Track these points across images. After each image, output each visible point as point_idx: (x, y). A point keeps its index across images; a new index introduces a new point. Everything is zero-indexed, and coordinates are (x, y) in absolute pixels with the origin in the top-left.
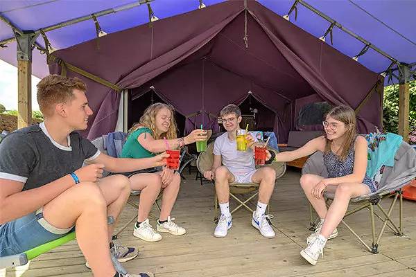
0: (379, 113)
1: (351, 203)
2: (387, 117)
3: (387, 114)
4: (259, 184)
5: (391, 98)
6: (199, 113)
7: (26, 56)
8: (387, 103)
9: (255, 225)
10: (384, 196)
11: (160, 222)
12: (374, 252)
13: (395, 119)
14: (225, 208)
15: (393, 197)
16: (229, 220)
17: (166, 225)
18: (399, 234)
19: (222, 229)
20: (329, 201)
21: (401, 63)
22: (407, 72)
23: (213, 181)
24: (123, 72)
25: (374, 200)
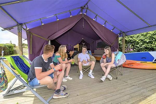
0: (118, 45)
1: (111, 68)
2: (120, 46)
3: (120, 45)
4: (91, 65)
5: (121, 40)
6: (68, 45)
7: (20, 31)
8: (120, 42)
9: (89, 76)
10: (119, 66)
11: (66, 77)
12: (117, 79)
13: (122, 46)
14: (81, 72)
15: (120, 67)
16: (82, 75)
17: (67, 77)
18: (122, 75)
19: (81, 77)
20: (106, 68)
21: (123, 32)
22: (124, 34)
23: (78, 65)
24: (49, 35)
25: (116, 67)
